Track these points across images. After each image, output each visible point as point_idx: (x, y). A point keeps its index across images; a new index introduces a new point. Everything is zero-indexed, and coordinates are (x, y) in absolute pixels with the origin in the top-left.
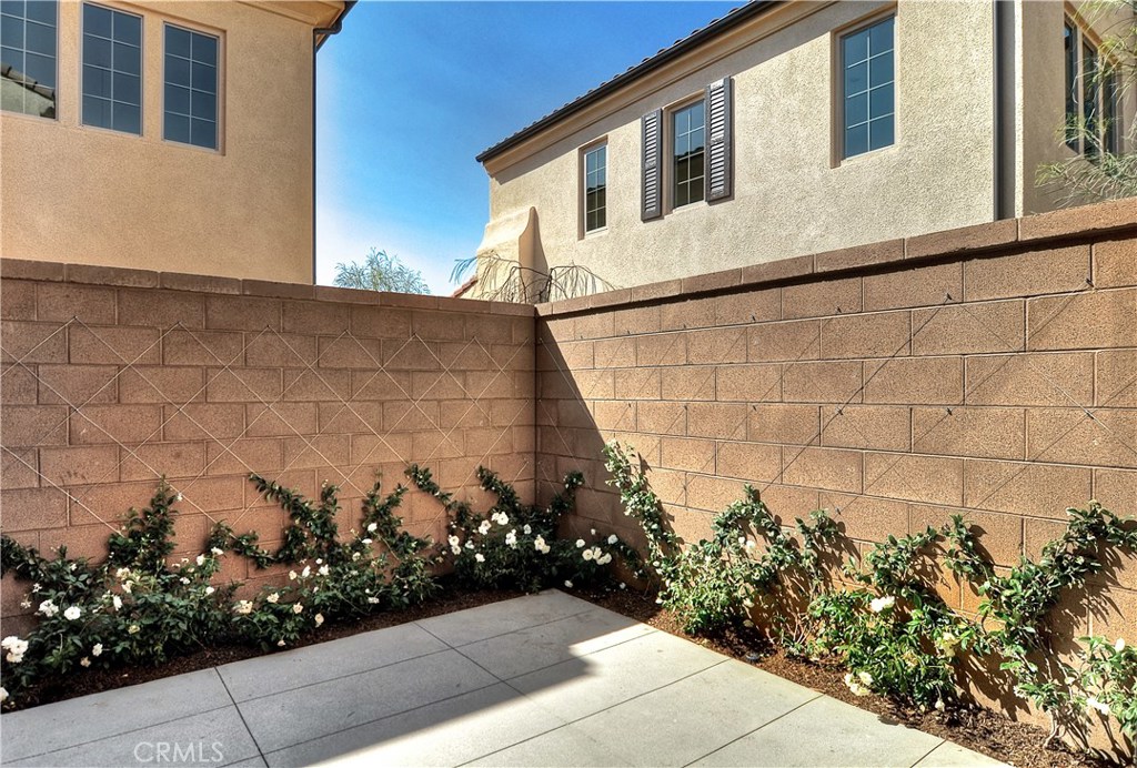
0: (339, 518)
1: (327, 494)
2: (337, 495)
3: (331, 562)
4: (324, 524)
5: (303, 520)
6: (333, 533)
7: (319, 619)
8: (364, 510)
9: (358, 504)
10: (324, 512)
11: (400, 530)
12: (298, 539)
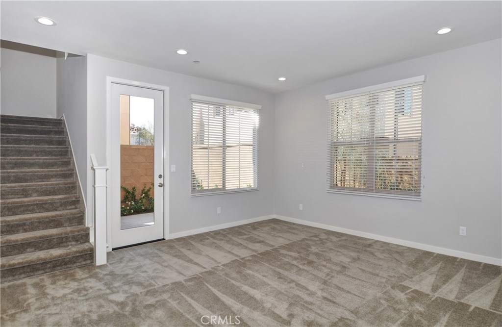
0: (136, 193)
1: (134, 189)
2: (136, 189)
3: (135, 202)
4: (133, 195)
5: (129, 194)
6: (135, 196)
7: (132, 211)
8: (142, 192)
9: (141, 191)
10: (133, 192)
11: (150, 197)
12: (127, 198)
